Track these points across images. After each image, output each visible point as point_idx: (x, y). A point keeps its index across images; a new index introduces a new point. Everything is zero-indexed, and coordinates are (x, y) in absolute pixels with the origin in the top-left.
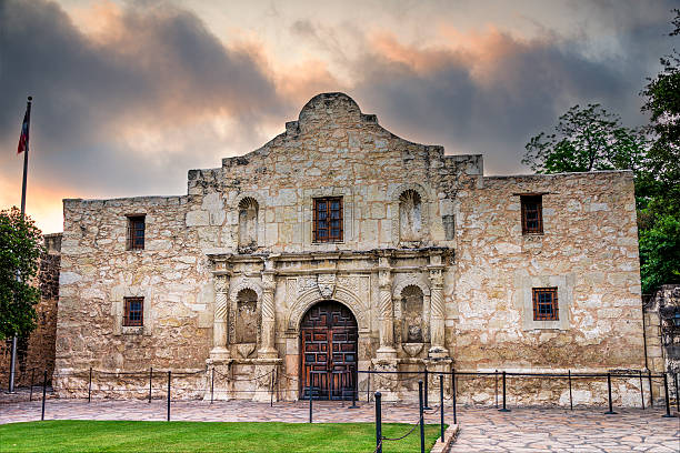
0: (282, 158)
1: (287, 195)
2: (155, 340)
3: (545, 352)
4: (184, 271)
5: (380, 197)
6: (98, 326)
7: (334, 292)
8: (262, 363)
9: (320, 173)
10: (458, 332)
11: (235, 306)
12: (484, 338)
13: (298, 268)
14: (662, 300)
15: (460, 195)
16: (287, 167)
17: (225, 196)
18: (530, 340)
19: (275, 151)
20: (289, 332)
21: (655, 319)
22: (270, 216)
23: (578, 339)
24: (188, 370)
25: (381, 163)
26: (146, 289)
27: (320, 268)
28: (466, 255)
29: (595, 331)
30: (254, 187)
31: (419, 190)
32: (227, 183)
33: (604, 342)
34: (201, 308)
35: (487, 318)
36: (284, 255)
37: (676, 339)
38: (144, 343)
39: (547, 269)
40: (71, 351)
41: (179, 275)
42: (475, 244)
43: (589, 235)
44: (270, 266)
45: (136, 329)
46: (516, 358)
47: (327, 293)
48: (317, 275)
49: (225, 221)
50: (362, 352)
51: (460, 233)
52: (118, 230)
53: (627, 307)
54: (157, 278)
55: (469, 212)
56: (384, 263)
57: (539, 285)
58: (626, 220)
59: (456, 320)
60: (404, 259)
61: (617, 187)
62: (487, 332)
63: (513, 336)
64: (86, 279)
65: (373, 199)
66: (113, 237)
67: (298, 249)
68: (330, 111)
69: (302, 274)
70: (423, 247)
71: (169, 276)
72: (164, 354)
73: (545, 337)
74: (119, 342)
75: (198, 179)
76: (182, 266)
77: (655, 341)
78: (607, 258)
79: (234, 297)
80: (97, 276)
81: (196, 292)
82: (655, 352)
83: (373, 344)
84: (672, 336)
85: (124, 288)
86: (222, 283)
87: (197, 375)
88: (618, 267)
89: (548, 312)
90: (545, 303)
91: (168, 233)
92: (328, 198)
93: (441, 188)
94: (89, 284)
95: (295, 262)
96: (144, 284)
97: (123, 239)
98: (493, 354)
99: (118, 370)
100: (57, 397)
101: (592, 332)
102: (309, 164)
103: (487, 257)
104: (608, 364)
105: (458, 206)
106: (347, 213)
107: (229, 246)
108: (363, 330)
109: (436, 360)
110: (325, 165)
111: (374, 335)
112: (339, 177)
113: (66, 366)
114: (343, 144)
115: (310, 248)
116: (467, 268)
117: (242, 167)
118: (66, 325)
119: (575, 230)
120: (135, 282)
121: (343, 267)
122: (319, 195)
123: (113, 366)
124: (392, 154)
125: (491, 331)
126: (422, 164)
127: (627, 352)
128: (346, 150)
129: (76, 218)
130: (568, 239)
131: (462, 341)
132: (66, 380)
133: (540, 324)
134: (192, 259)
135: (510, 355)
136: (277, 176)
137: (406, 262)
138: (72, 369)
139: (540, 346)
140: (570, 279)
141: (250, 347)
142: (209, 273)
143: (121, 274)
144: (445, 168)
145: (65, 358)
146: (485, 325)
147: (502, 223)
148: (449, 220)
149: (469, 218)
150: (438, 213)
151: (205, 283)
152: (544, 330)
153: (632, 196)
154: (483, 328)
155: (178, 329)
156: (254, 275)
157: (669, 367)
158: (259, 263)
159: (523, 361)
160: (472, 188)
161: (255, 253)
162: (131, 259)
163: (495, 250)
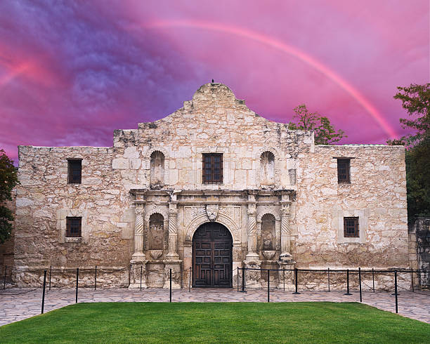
0: (180, 125)
1: (184, 151)
2: (90, 247)
3: (351, 257)
4: (111, 200)
5: (248, 155)
6: (46, 236)
7: (218, 217)
8: (171, 263)
9: (207, 137)
10: (297, 244)
11: (148, 225)
12: (314, 248)
13: (192, 200)
14: (418, 226)
15: (300, 156)
16: (185, 132)
17: (141, 149)
18: (342, 249)
19: (176, 120)
20: (186, 243)
21: (414, 238)
22: (173, 164)
23: (371, 249)
24: (114, 268)
25: (248, 132)
26: (83, 211)
27: (208, 200)
28: (303, 195)
29: (381, 244)
30: (162, 144)
31: (274, 152)
32: (142, 140)
33: (385, 251)
34: (124, 225)
35: (316, 235)
36: (183, 191)
37: (427, 250)
38: (82, 249)
39: (353, 205)
40: (26, 254)
41: (108, 202)
42: (308, 188)
43: (378, 185)
44: (174, 198)
45: (76, 239)
46: (333, 261)
47: (212, 217)
48: (206, 205)
49: (141, 167)
50: (235, 256)
51: (300, 181)
52: (62, 170)
53: (399, 230)
54: (91, 204)
55: (305, 167)
56: (252, 199)
57: (348, 215)
58: (400, 177)
59: (297, 237)
60: (263, 196)
61: (395, 156)
62: (315, 244)
63: (331, 247)
64: (37, 203)
65: (243, 156)
66: (58, 174)
67: (192, 188)
68: (214, 95)
69: (195, 204)
70: (275, 189)
71: (100, 203)
72: (97, 256)
73: (351, 248)
74: (63, 248)
75: (120, 136)
76: (109, 196)
77: (414, 251)
78: (388, 199)
79: (147, 219)
80: (46, 201)
81: (119, 214)
82: (413, 257)
83: (243, 251)
84: (424, 248)
85: (67, 211)
86: (141, 209)
87: (122, 271)
88: (395, 206)
89: (353, 232)
90: (351, 227)
91: (99, 173)
92: (213, 154)
93: (288, 151)
94: (39, 207)
95: (190, 196)
96: (82, 208)
97: (65, 176)
98: (319, 258)
99: (63, 268)
100: (17, 286)
101: (379, 245)
102: (200, 130)
103: (316, 197)
104: (388, 265)
105: (298, 164)
106: (225, 165)
107: (143, 184)
108: (236, 242)
109: (286, 262)
110: (211, 131)
111: (244, 245)
112: (220, 140)
113: (22, 265)
114: (224, 118)
115: (201, 187)
116: (304, 203)
117: (152, 130)
118: (22, 235)
119: (370, 182)
120: (75, 206)
121: (224, 200)
122: (207, 152)
123: (59, 264)
124: (256, 127)
125: (318, 243)
126: (276, 135)
127: (399, 257)
128: (225, 123)
129: (28, 160)
130: (366, 187)
131: (300, 250)
132: (23, 274)
133: (348, 240)
134: (117, 191)
135: (330, 258)
136: (177, 138)
137: (265, 199)
138: (27, 267)
139: (347, 254)
140: (367, 213)
141: (160, 252)
142: (130, 202)
143: (63, 201)
144: (290, 138)
145: (22, 259)
146: (315, 240)
147: (326, 175)
148: (292, 172)
149: (305, 171)
150: (286, 167)
151: (126, 208)
152: (350, 244)
153: (403, 162)
154: (313, 242)
155: (107, 240)
156: (162, 204)
157: (422, 267)
158: (165, 196)
159: (337, 263)
160: (307, 152)
161: (163, 189)
162: (71, 190)
163: (321, 193)
